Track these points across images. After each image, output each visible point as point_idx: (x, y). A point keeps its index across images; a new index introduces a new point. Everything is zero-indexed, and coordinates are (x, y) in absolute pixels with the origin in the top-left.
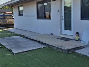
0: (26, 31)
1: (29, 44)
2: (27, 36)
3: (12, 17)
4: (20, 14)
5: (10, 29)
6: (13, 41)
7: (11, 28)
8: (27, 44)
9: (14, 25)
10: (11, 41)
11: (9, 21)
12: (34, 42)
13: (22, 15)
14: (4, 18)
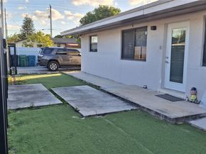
0: (100, 77)
1: (106, 102)
2: (103, 87)
3: (78, 54)
4: (92, 49)
5: (74, 72)
6: (80, 94)
7: (75, 70)
8: (103, 101)
9: (80, 66)
10: (77, 94)
11: (73, 59)
12: (114, 98)
13: (96, 51)
14: (66, 54)
